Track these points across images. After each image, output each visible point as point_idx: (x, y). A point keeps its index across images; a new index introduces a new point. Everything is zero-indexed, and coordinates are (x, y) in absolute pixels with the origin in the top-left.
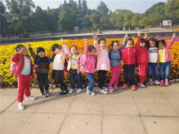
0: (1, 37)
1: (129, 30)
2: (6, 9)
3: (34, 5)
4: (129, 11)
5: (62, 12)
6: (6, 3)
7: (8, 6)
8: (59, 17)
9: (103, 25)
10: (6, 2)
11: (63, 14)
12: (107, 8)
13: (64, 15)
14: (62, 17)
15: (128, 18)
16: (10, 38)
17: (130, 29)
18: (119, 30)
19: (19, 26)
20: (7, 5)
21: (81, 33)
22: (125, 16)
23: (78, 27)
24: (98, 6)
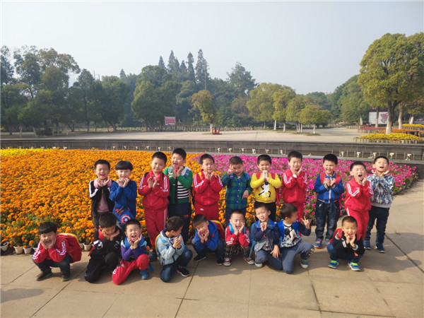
0: (2, 131)
1: (284, 130)
2: (13, 72)
3: (78, 66)
4: (287, 88)
5: (140, 82)
6: (15, 60)
7: (18, 66)
8: (134, 93)
9: (240, 115)
10: (15, 58)
11: (141, 88)
12: (252, 78)
13: (143, 90)
14: (139, 95)
15: (280, 102)
16: (13, 133)
17: (286, 128)
18: (266, 129)
19: (28, 110)
20: (16, 64)
21: (182, 131)
22: (275, 99)
23: (174, 118)
24: (230, 73)
